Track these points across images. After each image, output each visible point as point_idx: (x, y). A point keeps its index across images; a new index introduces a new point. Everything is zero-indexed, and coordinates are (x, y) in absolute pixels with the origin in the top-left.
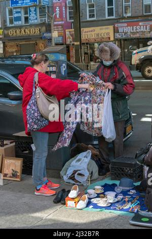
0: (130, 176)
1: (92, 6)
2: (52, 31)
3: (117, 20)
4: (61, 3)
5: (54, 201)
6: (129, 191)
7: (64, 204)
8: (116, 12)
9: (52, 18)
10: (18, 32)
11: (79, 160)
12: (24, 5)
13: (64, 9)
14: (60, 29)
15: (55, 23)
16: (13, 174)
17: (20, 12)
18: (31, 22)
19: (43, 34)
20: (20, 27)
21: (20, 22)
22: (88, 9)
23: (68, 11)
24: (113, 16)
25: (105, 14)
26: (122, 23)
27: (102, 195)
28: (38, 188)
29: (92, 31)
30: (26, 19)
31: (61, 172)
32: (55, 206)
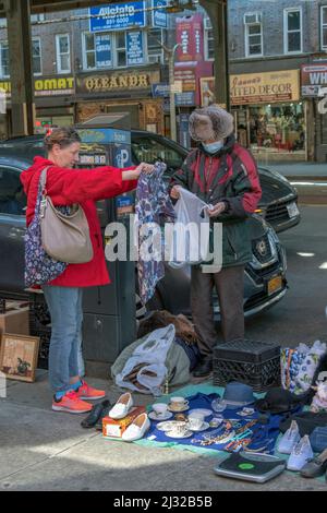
0: (251, 380)
1: (254, 29)
2: (171, 80)
3: (308, 59)
4: (191, 23)
5: (82, 424)
6: (241, 409)
7: (101, 430)
8: (305, 41)
9: (170, 54)
10: (104, 82)
11: (151, 344)
12: (118, 28)
13: (197, 36)
14: (189, 77)
15: (178, 64)
16: (19, 368)
17: (108, 42)
18: (131, 62)
19: (155, 86)
20: (109, 73)
21: (108, 63)
22: (247, 36)
23: (206, 39)
24: (299, 49)
25: (282, 46)
26: (318, 63)
27: (181, 416)
28: (58, 398)
29: (254, 81)
30: (122, 56)
31: (112, 367)
32: (82, 433)
